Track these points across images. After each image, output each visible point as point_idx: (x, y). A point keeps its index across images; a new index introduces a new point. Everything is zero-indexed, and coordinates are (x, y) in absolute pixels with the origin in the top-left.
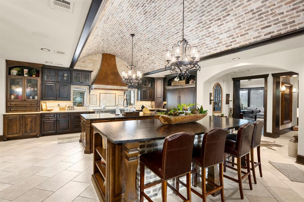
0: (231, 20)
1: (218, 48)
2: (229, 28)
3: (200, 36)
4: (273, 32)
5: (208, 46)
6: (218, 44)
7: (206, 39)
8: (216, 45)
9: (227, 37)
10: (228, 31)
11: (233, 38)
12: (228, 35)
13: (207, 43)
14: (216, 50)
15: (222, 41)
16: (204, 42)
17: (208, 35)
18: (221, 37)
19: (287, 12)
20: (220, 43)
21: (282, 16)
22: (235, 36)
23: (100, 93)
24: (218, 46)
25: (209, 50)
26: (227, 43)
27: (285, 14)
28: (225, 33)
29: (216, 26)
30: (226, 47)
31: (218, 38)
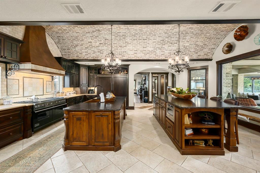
0: (176, 46)
1: (161, 57)
2: (172, 49)
3: (156, 47)
5: (156, 54)
6: (162, 54)
7: (158, 50)
8: (161, 55)
9: (168, 53)
10: (171, 50)
11: (170, 54)
12: (169, 52)
13: (156, 52)
14: (159, 57)
15: (165, 54)
16: (155, 51)
17: (160, 48)
18: (166, 51)
20: (163, 54)
22: (171, 54)
24: (161, 56)
25: (156, 57)
26: (166, 56)
27: (192, 52)
28: (169, 50)
29: (168, 45)
30: (165, 57)
31: (164, 52)
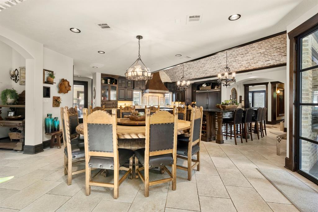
0: (249, 55)
1: (240, 68)
2: (248, 59)
3: (230, 61)
4: (271, 63)
5: (234, 67)
6: (240, 66)
7: (233, 63)
8: (239, 67)
9: (246, 63)
10: (247, 60)
11: (250, 64)
12: (247, 62)
13: (233, 65)
14: (239, 69)
15: (243, 65)
16: (231, 64)
17: (234, 61)
18: (242, 63)
19: (277, 55)
20: (241, 66)
21: (275, 57)
22: (251, 63)
23: (149, 96)
24: (240, 67)
25: (234, 69)
26: (246, 66)
28: (245, 61)
29: (240, 57)
30: (245, 68)
31: (241, 63)
